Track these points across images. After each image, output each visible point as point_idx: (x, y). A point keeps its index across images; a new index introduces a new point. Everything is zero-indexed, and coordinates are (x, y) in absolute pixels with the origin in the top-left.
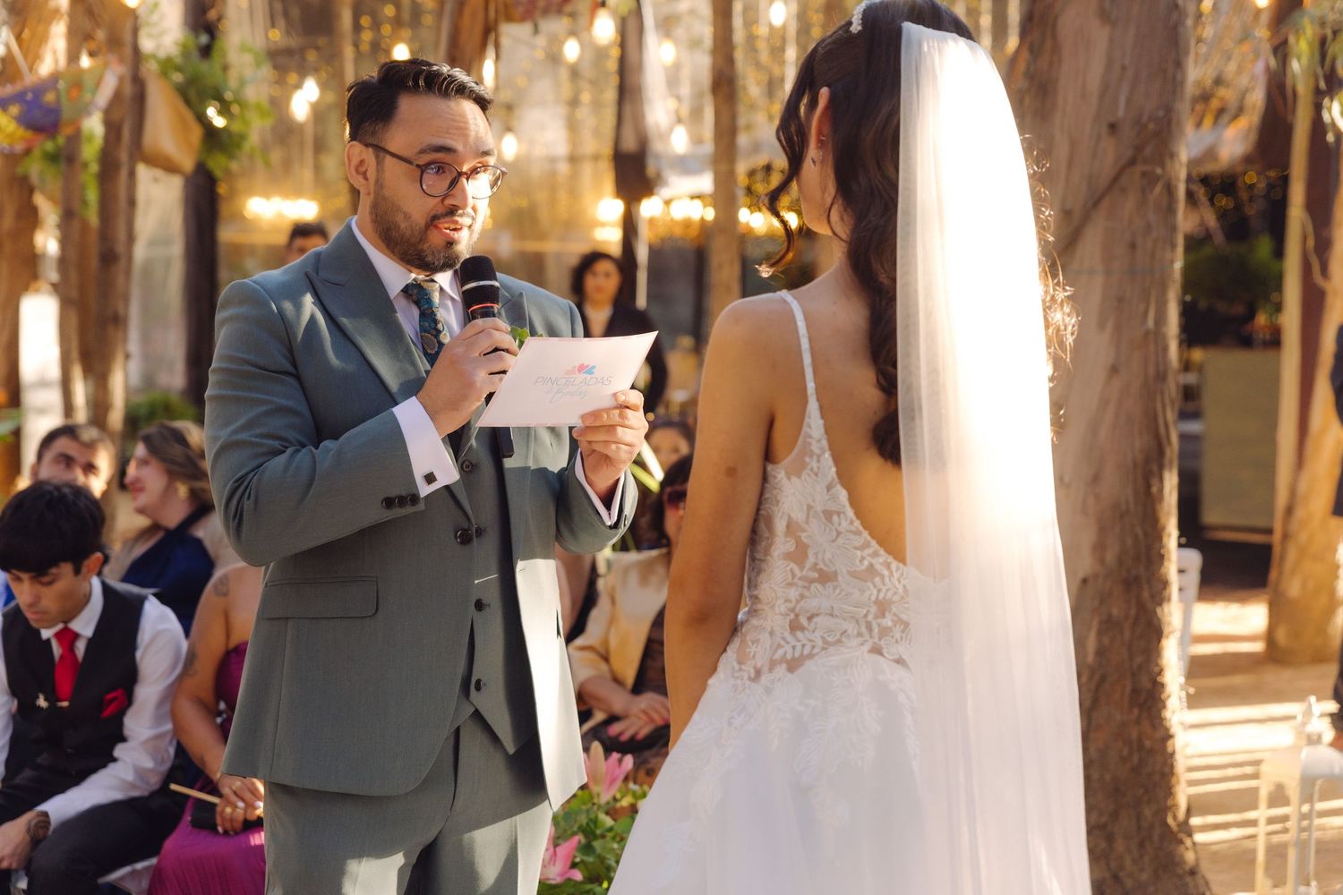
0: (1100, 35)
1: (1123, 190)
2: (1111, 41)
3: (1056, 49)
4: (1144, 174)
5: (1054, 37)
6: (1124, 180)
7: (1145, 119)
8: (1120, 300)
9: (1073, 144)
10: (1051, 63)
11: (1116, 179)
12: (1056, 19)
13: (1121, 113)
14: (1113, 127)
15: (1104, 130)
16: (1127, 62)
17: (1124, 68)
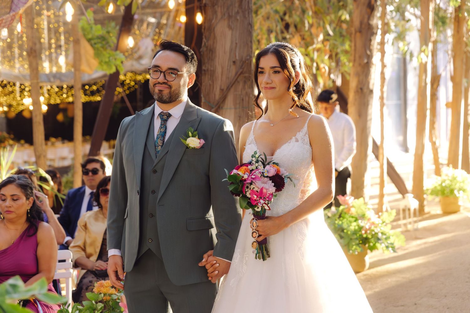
0: (229, 33)
1: (238, 82)
2: (232, 35)
3: (215, 37)
4: (245, 77)
5: (214, 34)
6: (239, 79)
7: (244, 59)
8: (240, 117)
9: (222, 68)
10: (214, 42)
11: (237, 79)
12: (214, 28)
13: (237, 58)
14: (234, 62)
15: (232, 63)
16: (237, 42)
17: (236, 44)
